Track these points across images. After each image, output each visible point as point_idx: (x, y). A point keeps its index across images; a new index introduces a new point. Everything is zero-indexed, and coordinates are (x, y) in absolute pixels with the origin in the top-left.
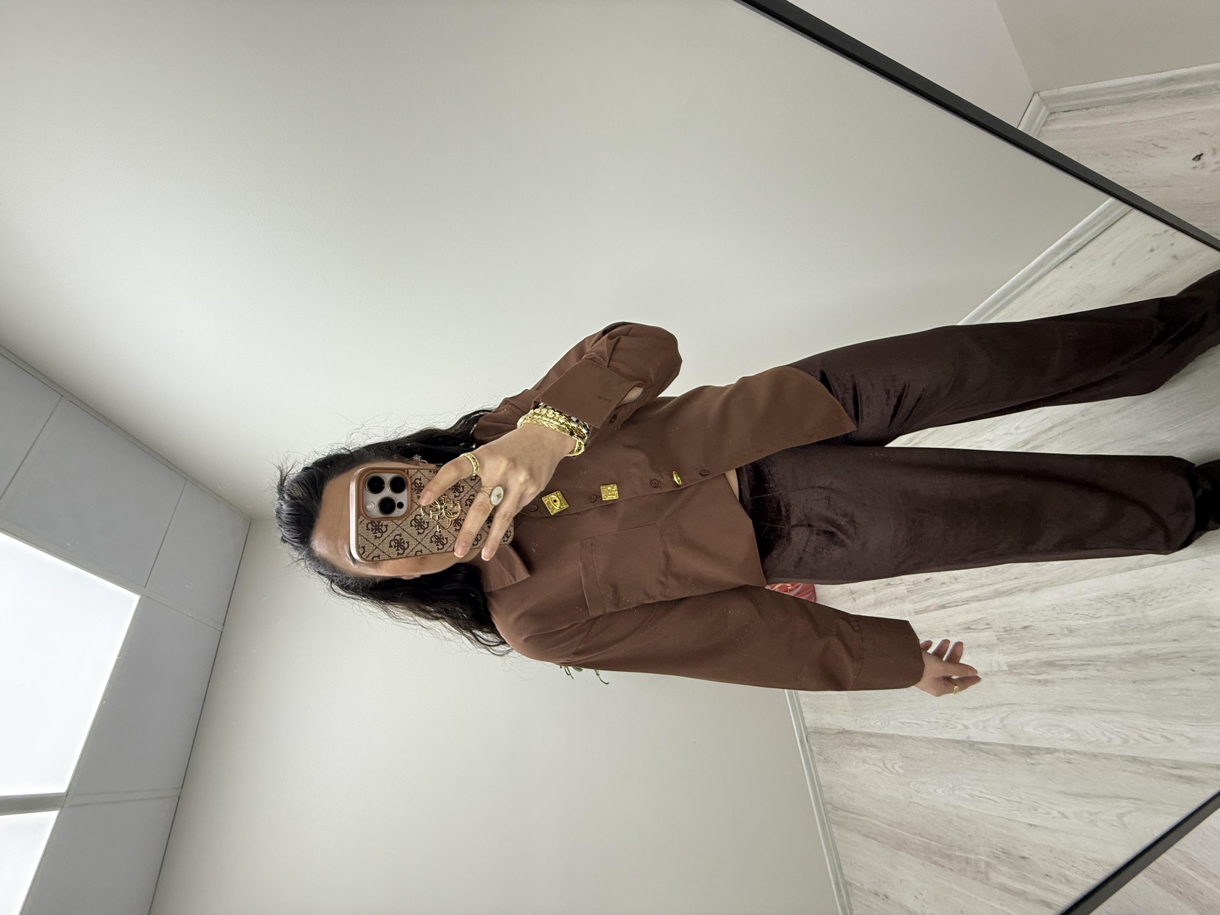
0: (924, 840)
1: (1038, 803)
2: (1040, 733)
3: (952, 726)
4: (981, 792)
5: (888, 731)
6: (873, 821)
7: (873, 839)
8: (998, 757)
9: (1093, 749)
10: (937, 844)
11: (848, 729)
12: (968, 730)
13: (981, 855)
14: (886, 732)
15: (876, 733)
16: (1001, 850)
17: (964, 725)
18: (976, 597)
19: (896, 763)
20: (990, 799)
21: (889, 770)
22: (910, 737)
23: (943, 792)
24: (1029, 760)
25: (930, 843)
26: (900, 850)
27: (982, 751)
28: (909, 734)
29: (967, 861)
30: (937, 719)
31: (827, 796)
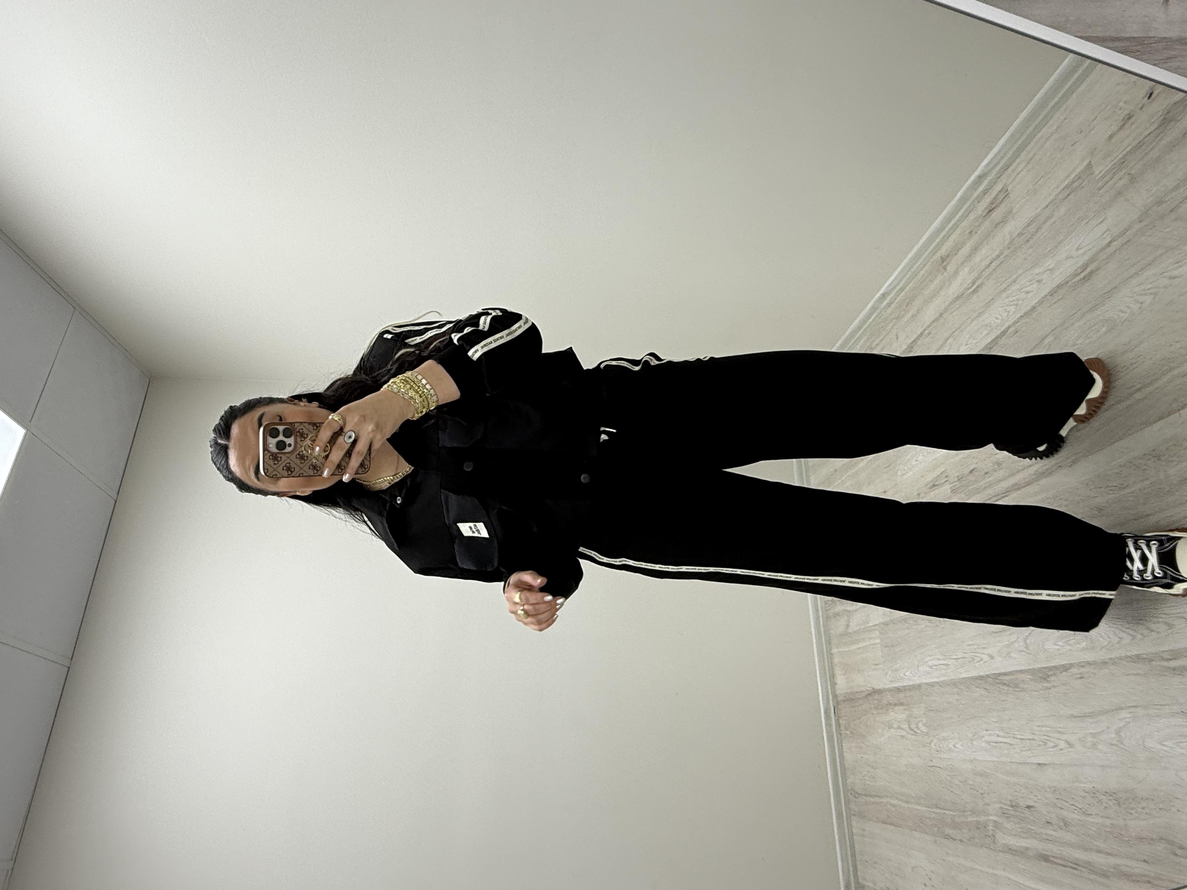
0: (939, 811)
1: (1048, 736)
2: (1058, 647)
3: (979, 659)
4: (998, 736)
5: (917, 681)
6: (892, 801)
7: (891, 824)
8: (1017, 688)
9: (1103, 655)
10: (952, 813)
11: (877, 687)
12: (992, 661)
13: (990, 815)
14: (914, 683)
15: (904, 686)
16: (1010, 803)
17: (989, 655)
18: (1016, 484)
19: (922, 720)
20: (1005, 743)
21: (913, 731)
22: (937, 683)
23: (962, 745)
24: (1045, 685)
25: (944, 813)
26: (916, 831)
27: (1004, 684)
28: (937, 680)
29: (978, 826)
30: (965, 653)
31: (849, 781)
